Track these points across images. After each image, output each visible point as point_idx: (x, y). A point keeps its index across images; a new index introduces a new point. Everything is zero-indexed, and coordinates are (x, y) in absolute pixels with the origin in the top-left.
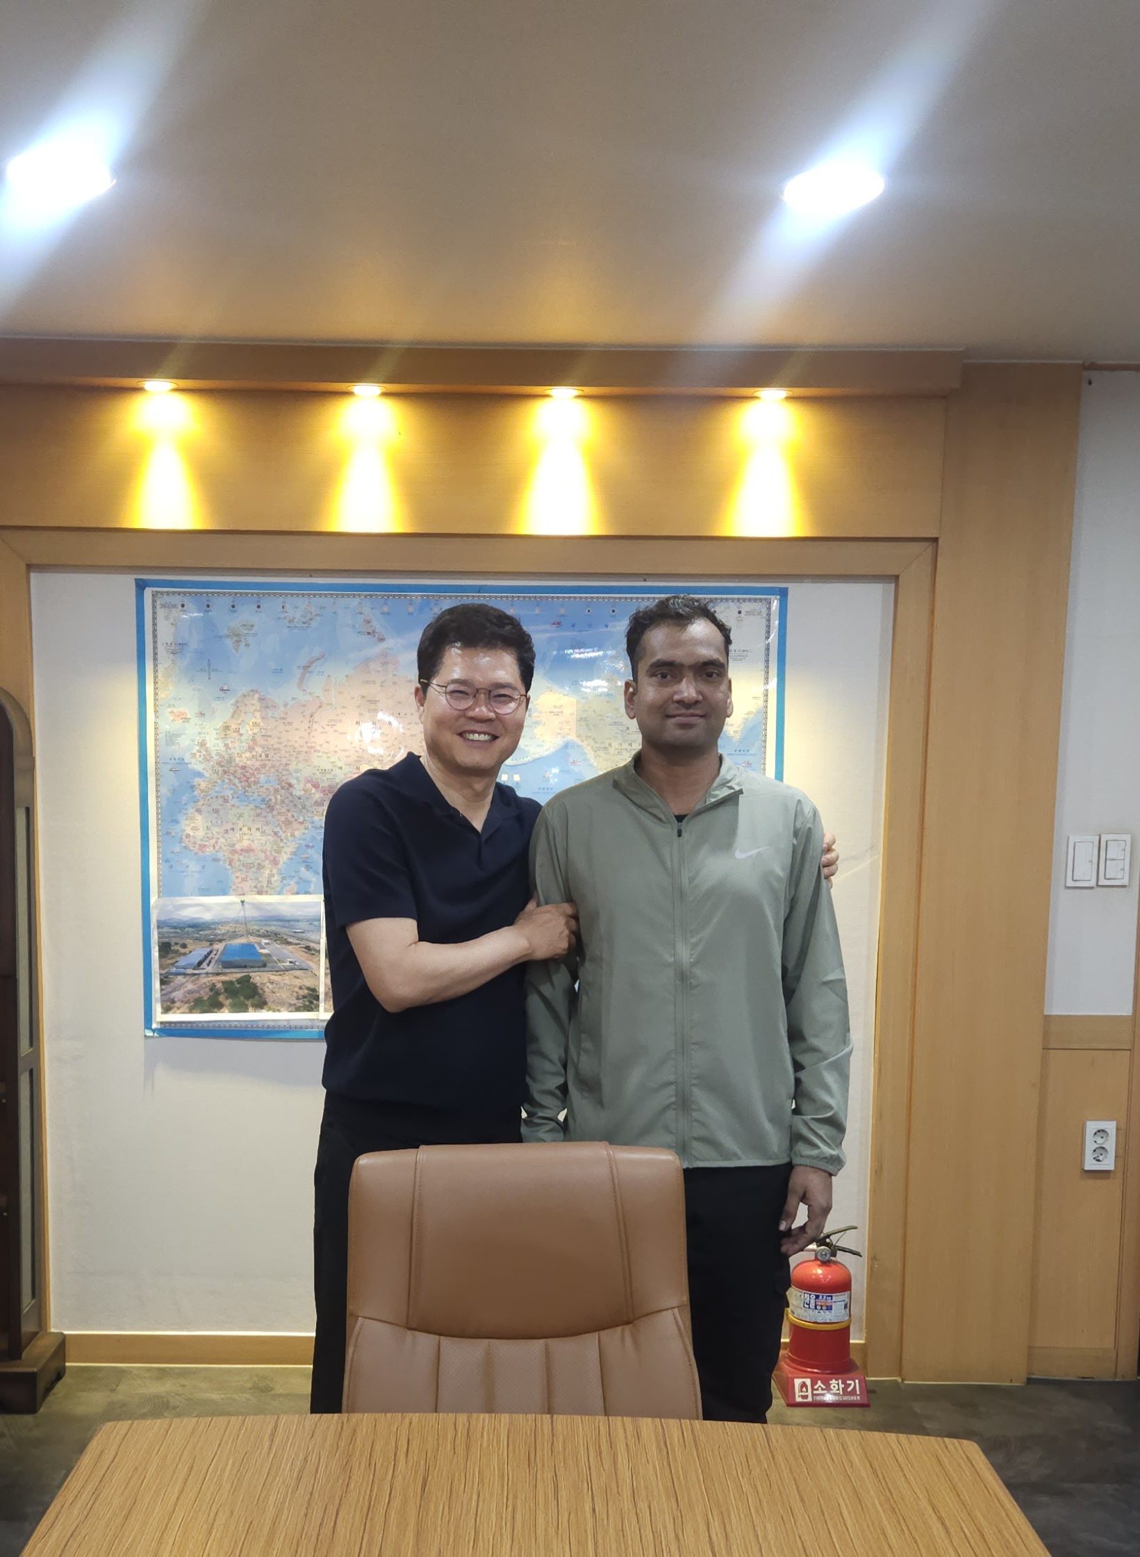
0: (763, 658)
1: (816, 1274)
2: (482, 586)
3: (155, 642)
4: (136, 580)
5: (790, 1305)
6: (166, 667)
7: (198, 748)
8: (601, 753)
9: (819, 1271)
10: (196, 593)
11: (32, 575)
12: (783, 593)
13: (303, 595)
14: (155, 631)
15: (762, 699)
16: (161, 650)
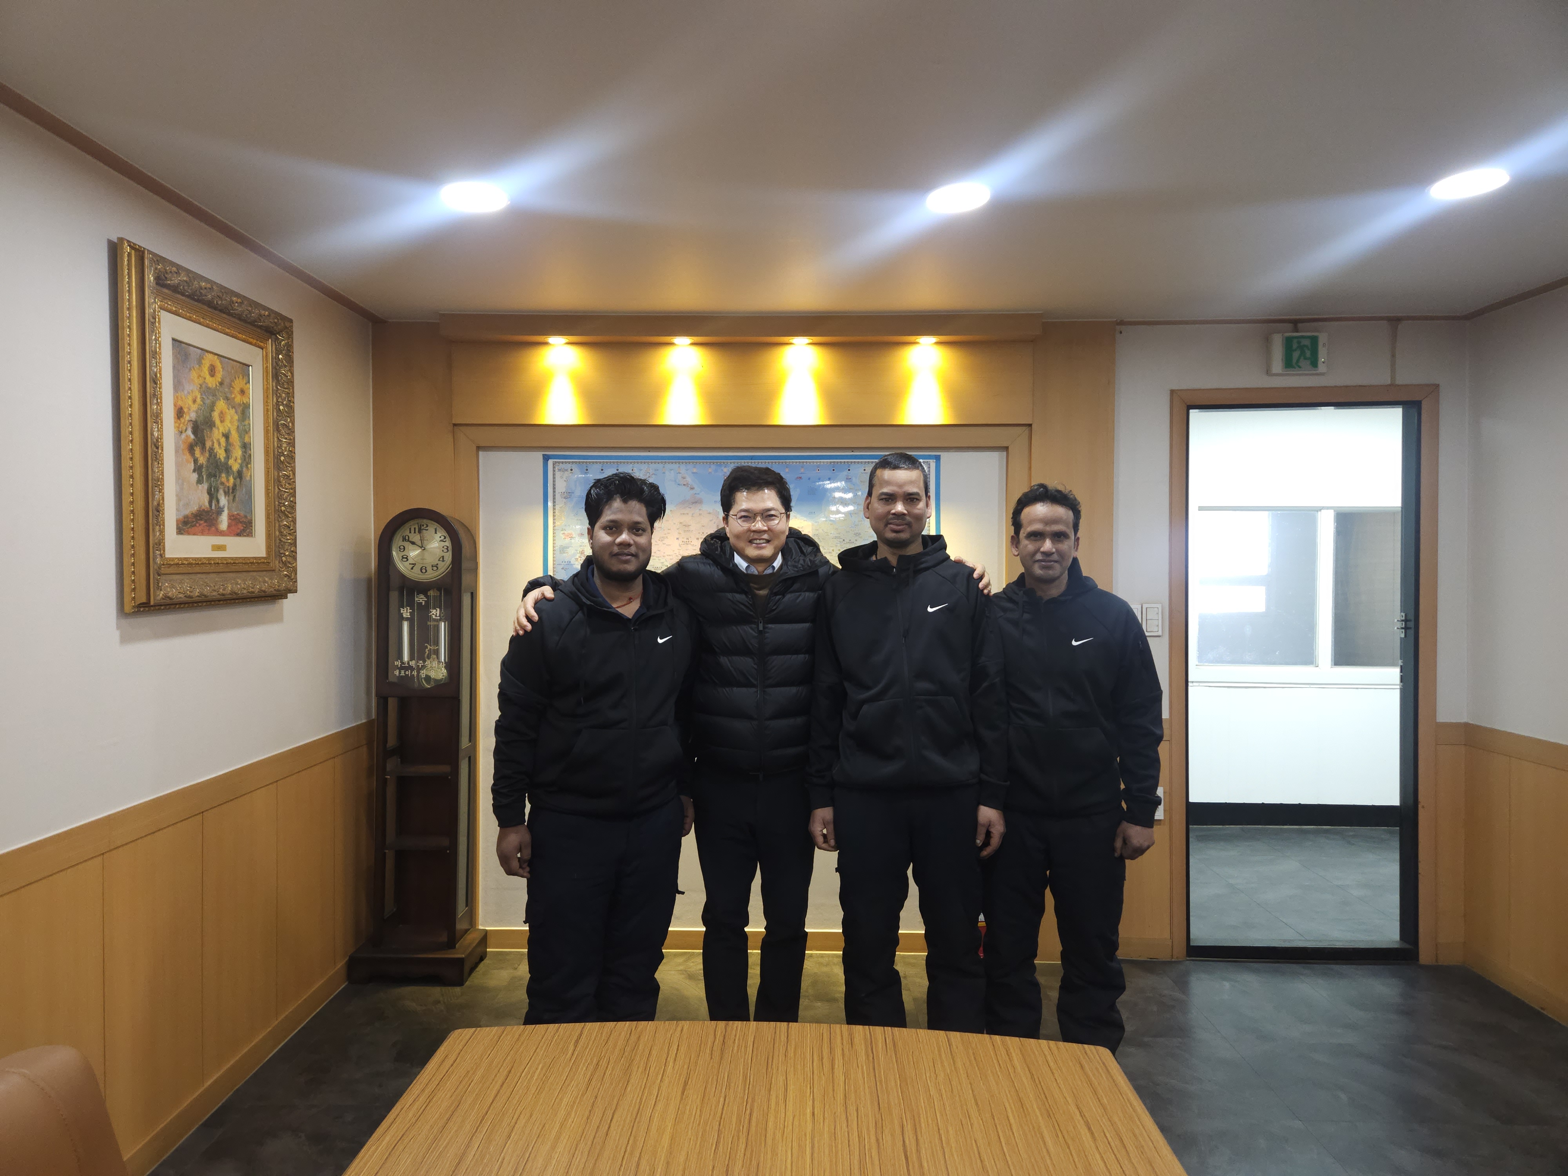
2: (753, 456)
3: (554, 492)
4: (543, 455)
6: (560, 506)
7: (579, 555)
10: (580, 462)
12: (938, 458)
13: (645, 463)
14: (554, 485)
16: (558, 496)
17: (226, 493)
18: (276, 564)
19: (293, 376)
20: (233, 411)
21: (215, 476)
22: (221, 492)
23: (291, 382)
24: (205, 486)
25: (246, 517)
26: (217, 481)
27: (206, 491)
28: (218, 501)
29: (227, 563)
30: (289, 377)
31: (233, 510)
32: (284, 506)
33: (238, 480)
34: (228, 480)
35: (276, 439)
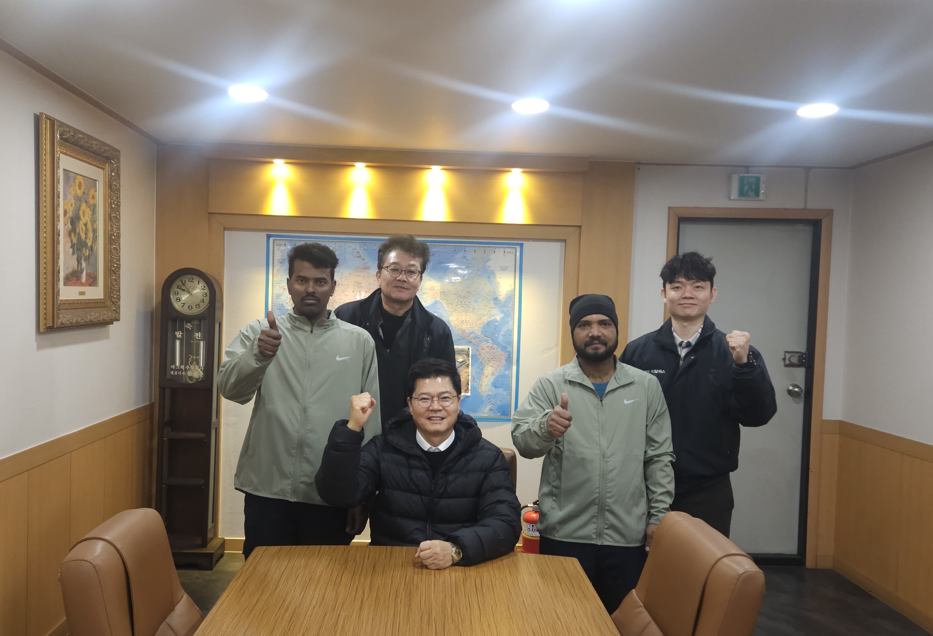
0: (514, 270)
1: (533, 517)
3: (273, 259)
4: (267, 234)
5: (523, 530)
6: (277, 268)
8: (449, 305)
9: (534, 515)
10: (290, 240)
11: (226, 232)
12: (521, 245)
13: (333, 242)
14: (273, 254)
15: (513, 286)
16: (276, 261)
17: (85, 260)
18: (109, 303)
19: (120, 186)
20: (89, 209)
21: (80, 250)
22: (83, 259)
23: (118, 190)
24: (76, 256)
25: (94, 274)
26: (81, 253)
27: (76, 259)
28: (81, 265)
29: (86, 303)
30: (118, 187)
31: (88, 270)
32: (114, 267)
33: (91, 251)
34: (86, 252)
35: (110, 225)
